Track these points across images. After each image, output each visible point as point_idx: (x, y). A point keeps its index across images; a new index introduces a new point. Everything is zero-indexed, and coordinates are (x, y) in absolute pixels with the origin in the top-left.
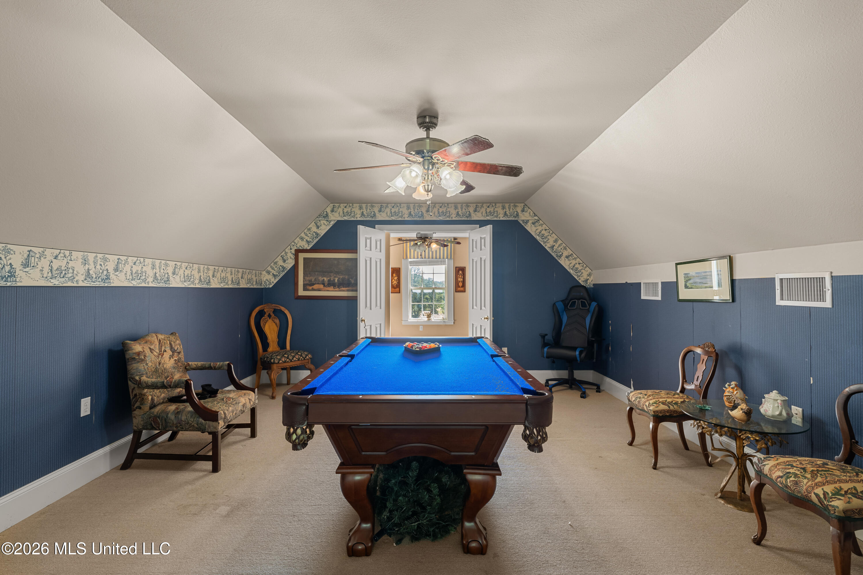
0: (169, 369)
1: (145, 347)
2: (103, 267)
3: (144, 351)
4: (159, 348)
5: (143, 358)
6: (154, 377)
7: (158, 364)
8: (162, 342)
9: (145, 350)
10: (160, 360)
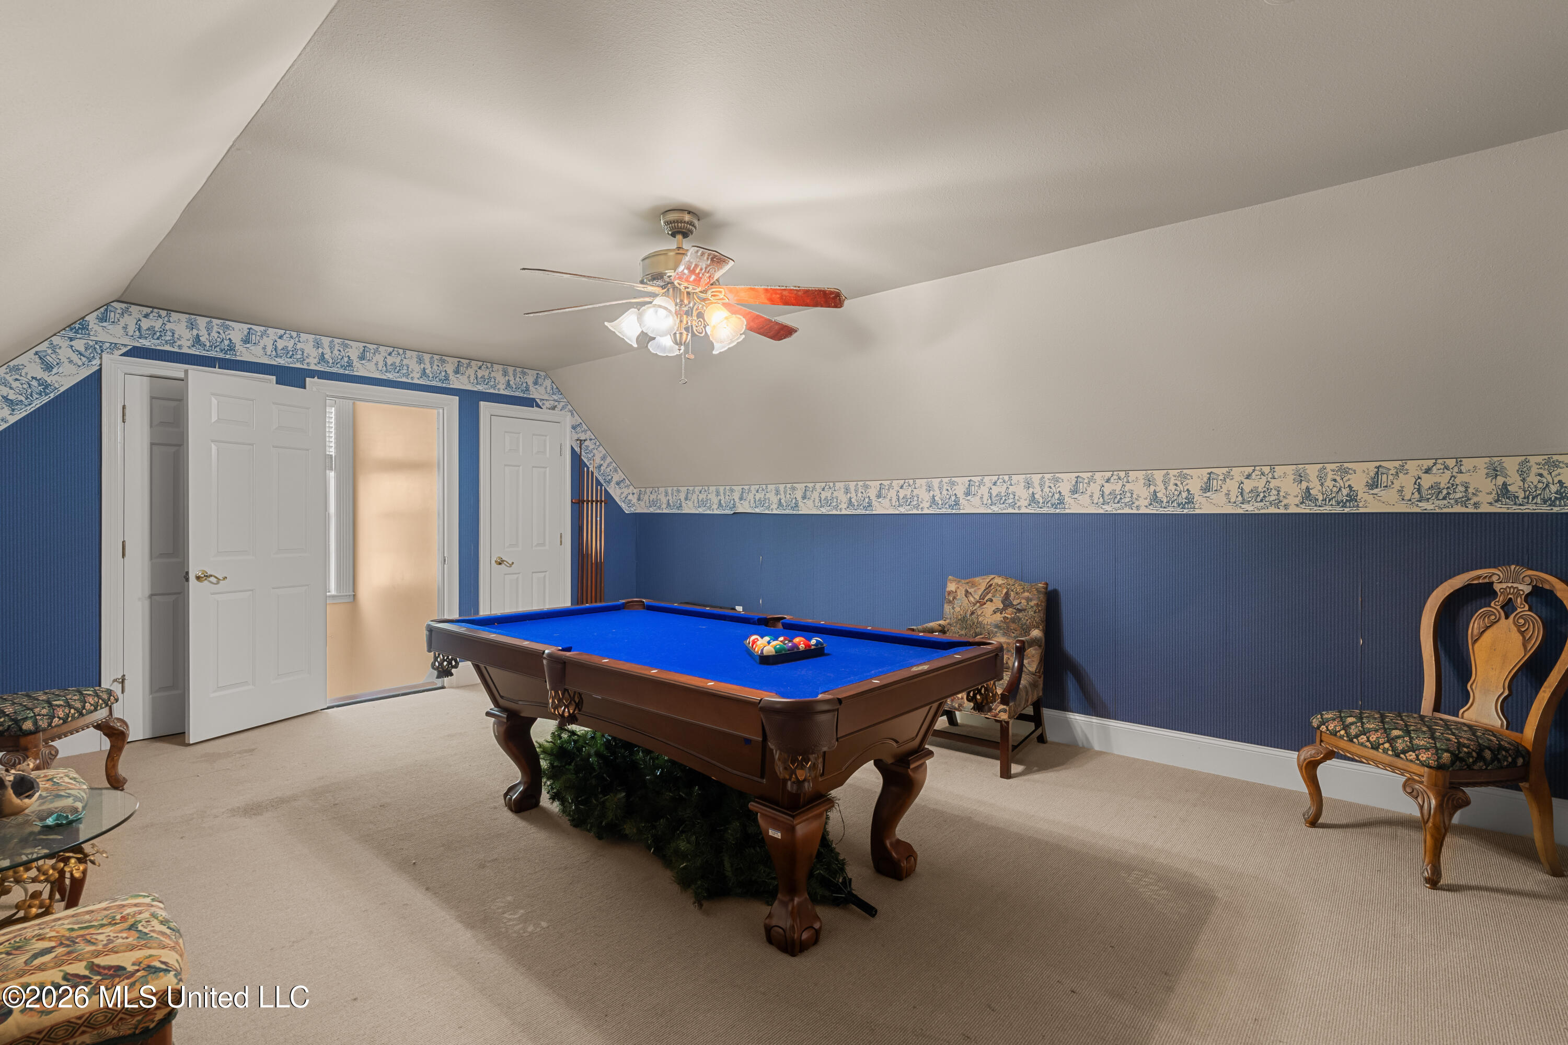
0: (987, 624)
1: (960, 587)
2: (950, 492)
3: (956, 592)
4: (982, 594)
5: (951, 599)
6: (958, 625)
7: (969, 613)
8: (992, 587)
9: (958, 590)
10: (975, 610)
